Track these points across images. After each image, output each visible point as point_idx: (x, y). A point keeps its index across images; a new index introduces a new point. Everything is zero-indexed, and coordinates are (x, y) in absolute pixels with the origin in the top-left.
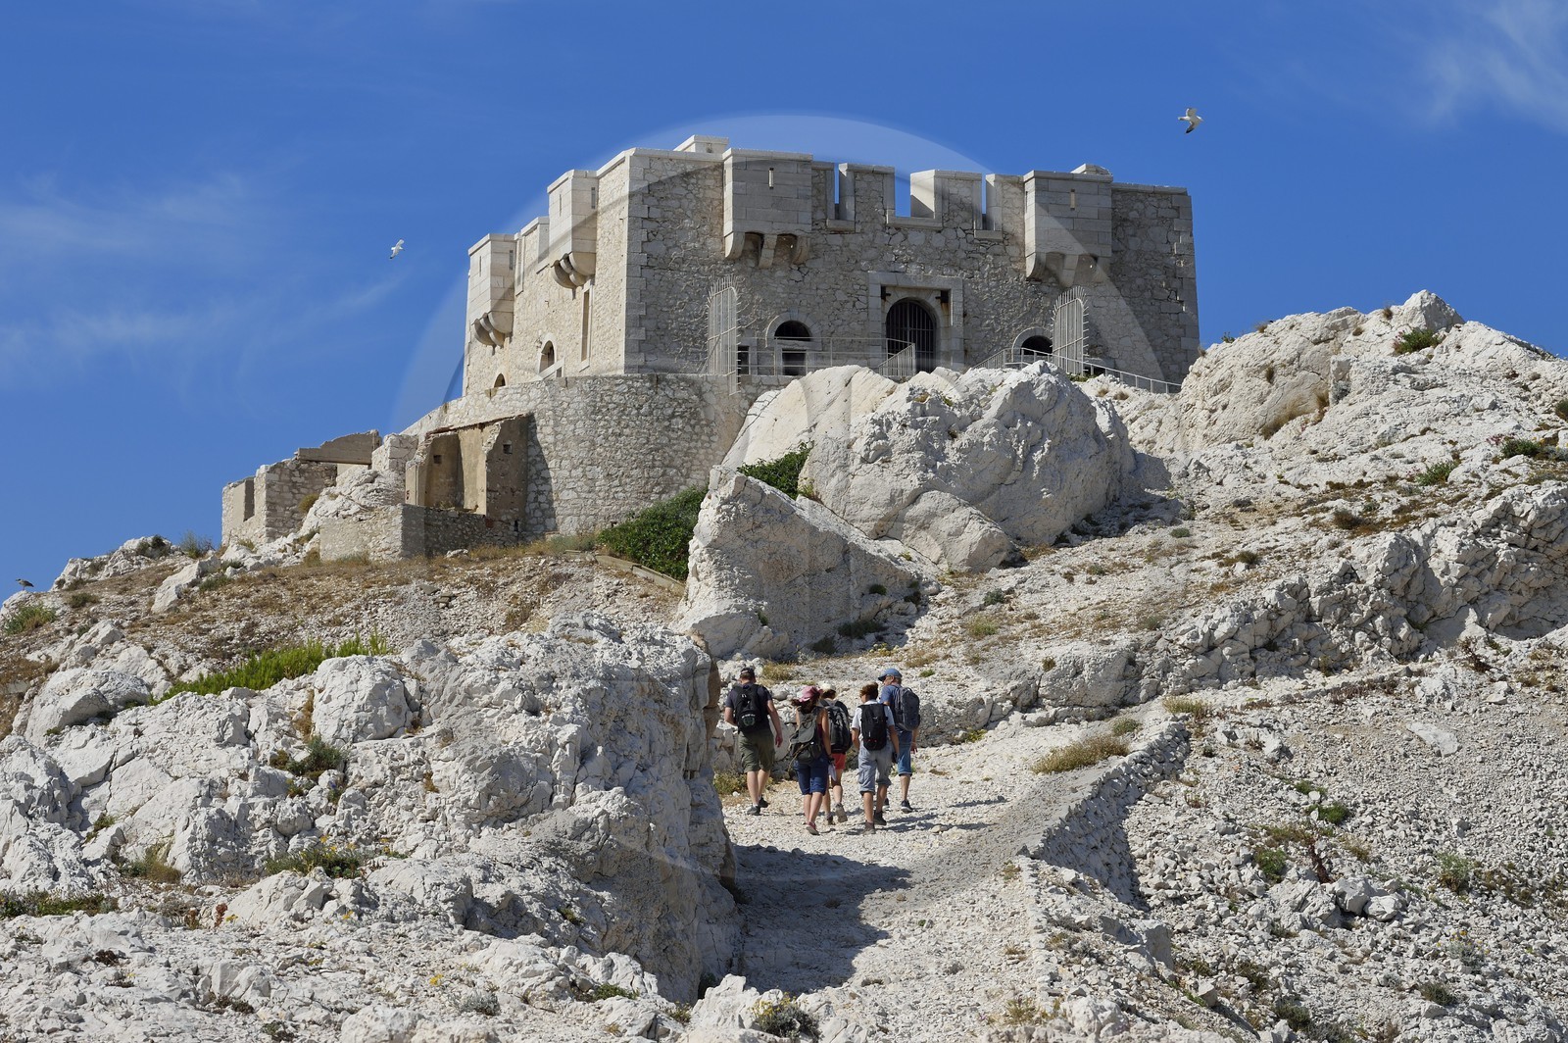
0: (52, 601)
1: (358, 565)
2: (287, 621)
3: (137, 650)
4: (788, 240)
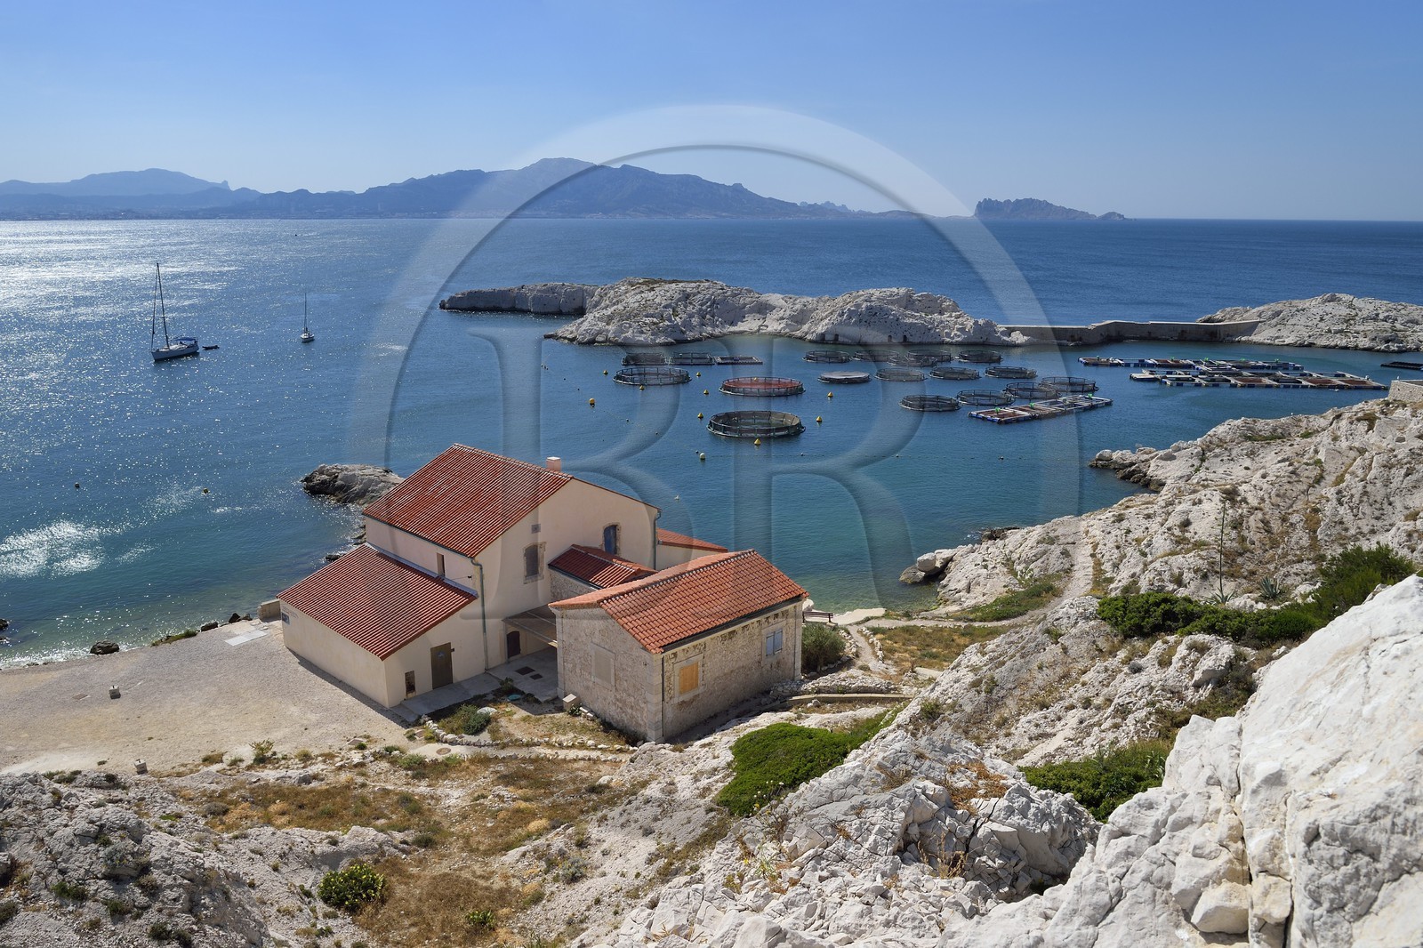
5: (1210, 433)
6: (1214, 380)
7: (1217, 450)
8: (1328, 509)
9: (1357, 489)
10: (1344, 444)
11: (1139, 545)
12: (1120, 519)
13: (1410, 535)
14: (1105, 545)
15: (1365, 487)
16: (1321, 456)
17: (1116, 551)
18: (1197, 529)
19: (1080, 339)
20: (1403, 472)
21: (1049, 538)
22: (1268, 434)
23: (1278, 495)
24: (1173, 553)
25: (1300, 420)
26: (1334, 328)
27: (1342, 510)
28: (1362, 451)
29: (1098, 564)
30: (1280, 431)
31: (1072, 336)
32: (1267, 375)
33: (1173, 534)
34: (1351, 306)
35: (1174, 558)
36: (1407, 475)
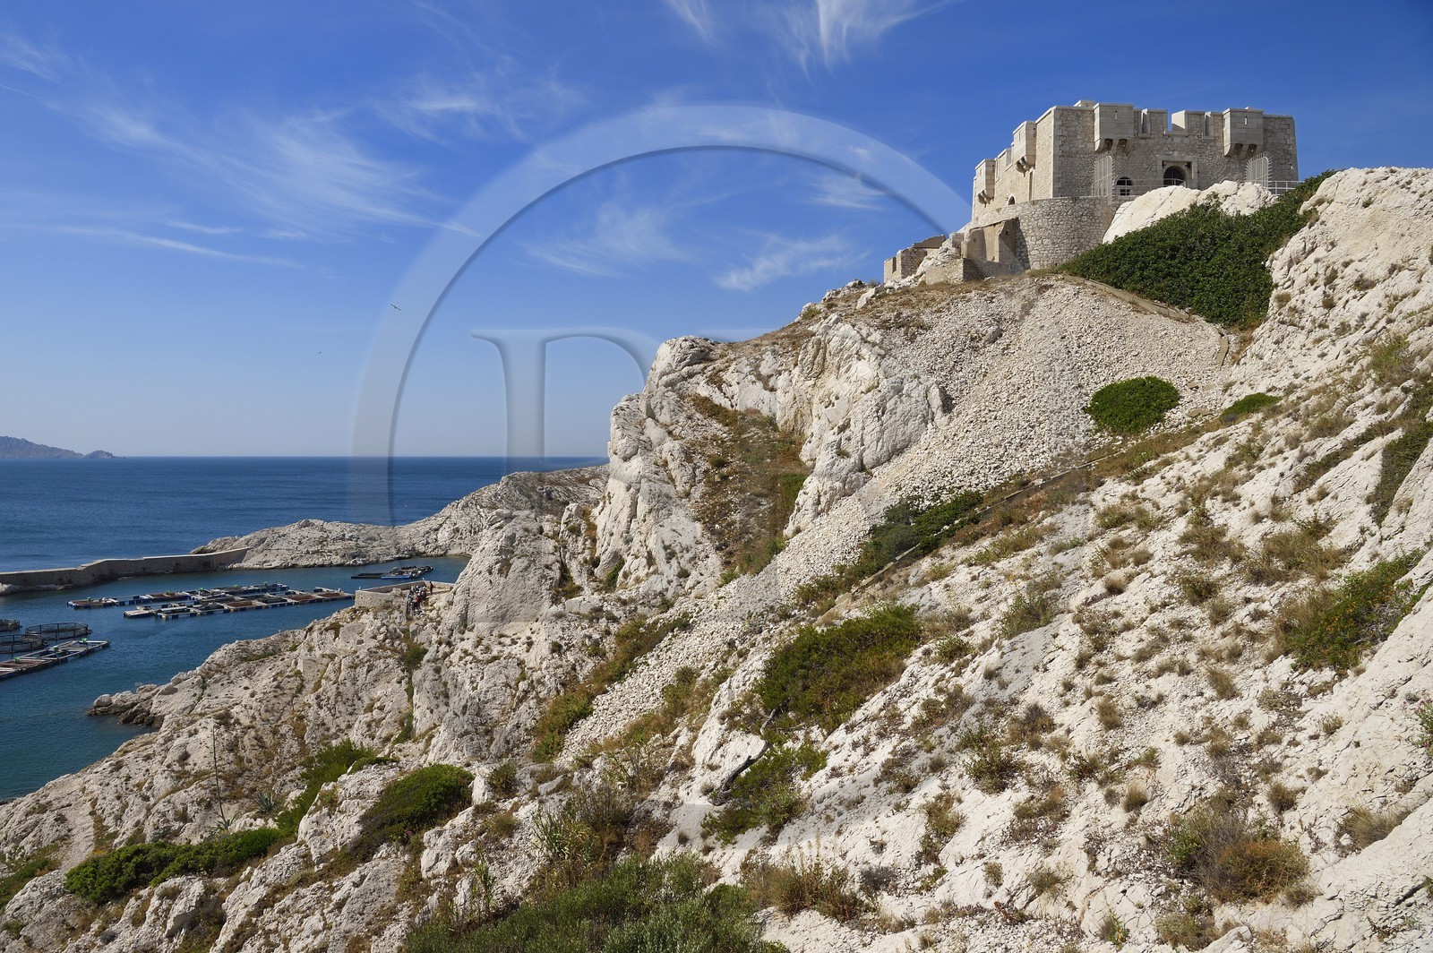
0: (820, 306)
1: (944, 286)
2: (915, 311)
3: (848, 326)
4: (1123, 142)
5: (208, 660)
6: (208, 608)
7: (217, 676)
8: (311, 714)
9: (332, 693)
10: (318, 653)
11: (141, 790)
12: (118, 766)
13: (369, 725)
14: (104, 798)
15: (338, 688)
16: (300, 667)
17: (117, 802)
18: (196, 760)
19: (70, 582)
20: (365, 669)
21: (40, 806)
22: (261, 652)
23: (267, 711)
24: (175, 790)
25: (287, 636)
26: (311, 550)
27: (322, 713)
28: (332, 657)
29: (99, 821)
30: (271, 648)
31: (60, 580)
32: (257, 597)
33: (173, 771)
34: (322, 529)
35: (176, 795)
36: (368, 671)
